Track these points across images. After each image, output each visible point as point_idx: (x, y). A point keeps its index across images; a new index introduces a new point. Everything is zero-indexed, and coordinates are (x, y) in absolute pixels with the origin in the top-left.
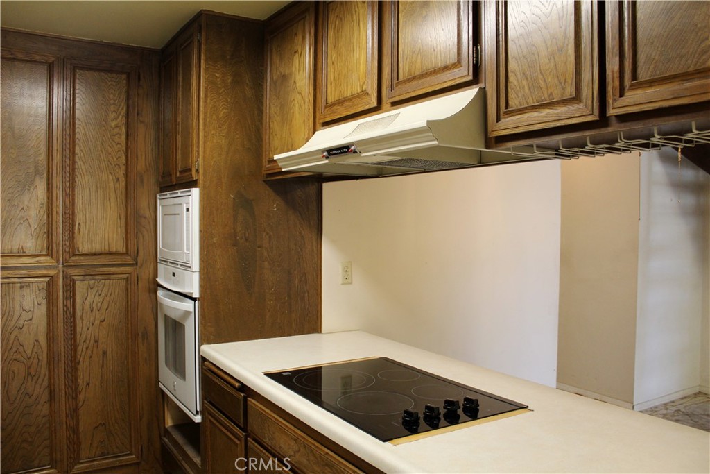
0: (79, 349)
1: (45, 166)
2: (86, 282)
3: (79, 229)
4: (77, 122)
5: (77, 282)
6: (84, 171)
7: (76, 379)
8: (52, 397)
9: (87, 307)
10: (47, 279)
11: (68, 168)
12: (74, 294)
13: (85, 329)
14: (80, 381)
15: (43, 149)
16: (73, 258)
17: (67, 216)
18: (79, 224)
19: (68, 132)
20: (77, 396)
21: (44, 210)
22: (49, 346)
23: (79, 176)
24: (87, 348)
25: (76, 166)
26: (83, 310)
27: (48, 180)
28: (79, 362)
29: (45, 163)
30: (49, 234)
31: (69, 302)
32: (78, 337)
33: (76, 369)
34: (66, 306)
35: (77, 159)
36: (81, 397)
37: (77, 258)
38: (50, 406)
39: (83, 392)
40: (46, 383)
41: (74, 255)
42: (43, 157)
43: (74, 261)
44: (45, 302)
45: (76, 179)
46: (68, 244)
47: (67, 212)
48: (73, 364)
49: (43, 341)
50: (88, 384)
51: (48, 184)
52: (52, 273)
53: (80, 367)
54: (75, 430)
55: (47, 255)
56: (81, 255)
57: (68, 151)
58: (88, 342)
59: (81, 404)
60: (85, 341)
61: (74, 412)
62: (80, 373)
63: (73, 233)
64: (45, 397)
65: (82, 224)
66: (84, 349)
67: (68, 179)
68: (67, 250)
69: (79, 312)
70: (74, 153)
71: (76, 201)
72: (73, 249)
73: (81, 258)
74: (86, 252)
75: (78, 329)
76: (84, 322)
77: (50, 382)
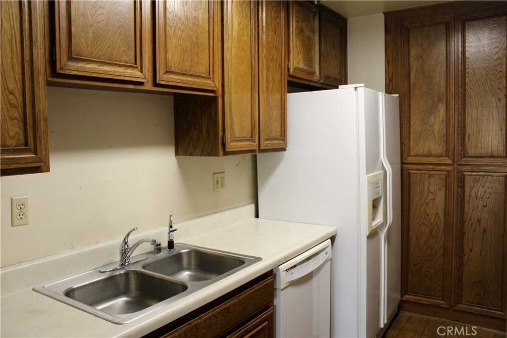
0: (466, 224)
1: (445, 95)
2: (474, 177)
3: (469, 138)
4: (467, 60)
5: (466, 177)
6: (473, 95)
7: (463, 244)
8: (445, 253)
9: (473, 195)
10: (445, 173)
11: (460, 95)
12: (464, 185)
13: (471, 210)
14: (465, 247)
15: (443, 83)
16: (464, 159)
17: (460, 129)
18: (469, 135)
19: (460, 69)
20: (462, 257)
21: (444, 125)
22: (445, 218)
23: (469, 100)
24: (472, 224)
25: (467, 93)
26: (470, 196)
27: (447, 104)
28: (465, 233)
29: (445, 92)
30: (447, 142)
31: (460, 190)
32: (465, 215)
33: (463, 238)
34: (458, 192)
35: (467, 87)
36: (465, 258)
37: (466, 159)
38: (444, 258)
39: (467, 255)
40: (442, 242)
41: (465, 157)
42: (443, 89)
43: (465, 161)
44: (443, 188)
45: (467, 102)
46: (460, 149)
47: (460, 126)
48: (462, 234)
49: (441, 214)
50: (471, 250)
51: (447, 107)
52: (449, 168)
53: (466, 237)
54: (460, 280)
55: (446, 156)
56: (470, 157)
57: (460, 82)
58: (472, 220)
59: (464, 263)
60: (470, 219)
61: (460, 267)
62: (466, 240)
63: (464, 141)
64: (441, 252)
65: (471, 135)
66: (470, 224)
67: (460, 103)
68: (460, 153)
69: (467, 198)
70: (464, 83)
71: (467, 118)
72: (464, 153)
73: (470, 159)
74: (473, 155)
75: (466, 210)
76: (471, 206)
77: (444, 243)
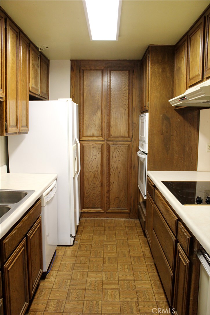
0: (111, 170)
1: (101, 106)
2: (114, 147)
3: (112, 128)
4: (111, 90)
5: (111, 147)
6: (114, 107)
7: (110, 180)
8: (101, 186)
9: (114, 155)
10: (101, 145)
11: (108, 106)
12: (110, 151)
13: (113, 163)
14: (111, 181)
15: (100, 100)
16: (110, 138)
17: (108, 123)
18: (112, 126)
19: (108, 94)
20: (110, 186)
21: (100, 121)
22: (101, 168)
23: (112, 109)
24: (114, 170)
25: (111, 106)
26: (113, 156)
27: (102, 111)
28: (111, 174)
29: (101, 105)
30: (102, 129)
31: (108, 153)
32: (111, 166)
33: (110, 177)
34: (107, 155)
35: (111, 103)
36: (111, 187)
37: (111, 138)
38: (101, 188)
39: (112, 185)
40: (100, 180)
41: (110, 137)
42: (100, 103)
43: (110, 139)
44: (100, 153)
45: (111, 110)
46: (108, 133)
47: (108, 122)
48: (109, 175)
49: (99, 166)
50: (113, 183)
51: (102, 112)
52: (103, 143)
53: (111, 176)
54: (108, 198)
55: (101, 137)
56: (112, 137)
57: (108, 100)
58: (114, 168)
59: (111, 189)
60: (113, 167)
61: (109, 191)
62: (111, 178)
63: (110, 129)
64: (100, 185)
65: (113, 126)
66: (113, 170)
67: (108, 110)
68: (108, 135)
69: (111, 157)
70: (110, 101)
71: (111, 118)
72: (110, 135)
73: (113, 138)
74: (114, 136)
75: (111, 163)
76: (113, 161)
77: (101, 180)
